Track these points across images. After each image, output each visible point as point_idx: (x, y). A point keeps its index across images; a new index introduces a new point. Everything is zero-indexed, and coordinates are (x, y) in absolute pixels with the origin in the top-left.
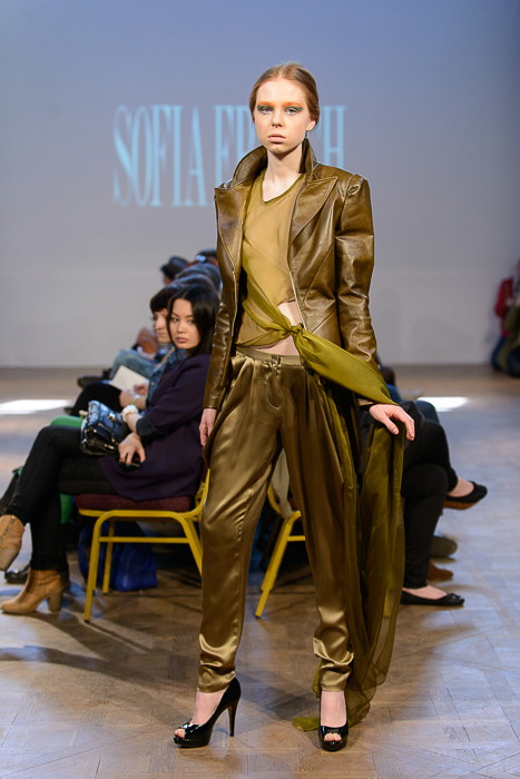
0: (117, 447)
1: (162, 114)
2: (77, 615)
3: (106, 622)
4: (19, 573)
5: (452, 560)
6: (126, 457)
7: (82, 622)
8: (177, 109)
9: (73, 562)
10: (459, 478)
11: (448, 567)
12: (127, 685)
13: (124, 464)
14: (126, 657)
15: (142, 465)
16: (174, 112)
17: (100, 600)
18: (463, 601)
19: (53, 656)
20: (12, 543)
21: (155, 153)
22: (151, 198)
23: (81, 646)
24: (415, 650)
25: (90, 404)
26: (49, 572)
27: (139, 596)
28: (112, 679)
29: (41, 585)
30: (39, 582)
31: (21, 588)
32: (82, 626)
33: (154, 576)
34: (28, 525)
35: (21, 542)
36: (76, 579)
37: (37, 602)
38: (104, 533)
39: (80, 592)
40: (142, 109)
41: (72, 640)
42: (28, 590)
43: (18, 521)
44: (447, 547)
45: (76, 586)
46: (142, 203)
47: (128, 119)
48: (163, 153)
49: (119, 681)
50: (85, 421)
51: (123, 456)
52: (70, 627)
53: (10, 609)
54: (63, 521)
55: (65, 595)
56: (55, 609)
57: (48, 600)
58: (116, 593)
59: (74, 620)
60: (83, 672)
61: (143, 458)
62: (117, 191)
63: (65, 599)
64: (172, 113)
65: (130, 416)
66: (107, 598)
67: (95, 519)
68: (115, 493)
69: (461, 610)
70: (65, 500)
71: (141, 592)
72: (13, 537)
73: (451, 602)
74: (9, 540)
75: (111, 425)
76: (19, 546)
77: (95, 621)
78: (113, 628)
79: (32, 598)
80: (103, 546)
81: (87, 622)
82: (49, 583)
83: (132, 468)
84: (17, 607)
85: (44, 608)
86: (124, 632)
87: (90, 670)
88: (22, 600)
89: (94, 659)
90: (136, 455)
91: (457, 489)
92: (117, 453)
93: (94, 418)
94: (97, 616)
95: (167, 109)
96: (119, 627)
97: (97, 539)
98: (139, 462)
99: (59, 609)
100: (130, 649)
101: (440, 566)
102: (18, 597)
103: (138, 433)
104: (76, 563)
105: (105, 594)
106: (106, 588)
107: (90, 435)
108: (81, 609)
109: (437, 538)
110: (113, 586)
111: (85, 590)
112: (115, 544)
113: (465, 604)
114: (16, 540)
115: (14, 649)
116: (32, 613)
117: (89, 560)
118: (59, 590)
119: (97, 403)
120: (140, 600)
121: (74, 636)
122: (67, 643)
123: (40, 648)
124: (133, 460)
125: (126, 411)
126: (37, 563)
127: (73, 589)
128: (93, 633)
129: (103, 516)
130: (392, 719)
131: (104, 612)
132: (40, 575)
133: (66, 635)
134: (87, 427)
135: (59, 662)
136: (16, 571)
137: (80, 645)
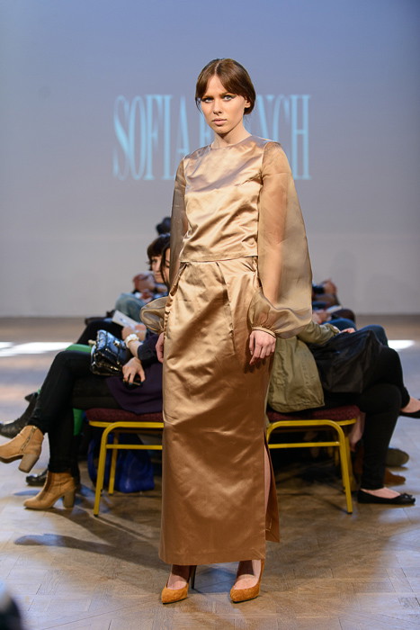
0: (121, 369)
1: (154, 101)
2: (87, 510)
3: (112, 516)
4: (38, 477)
5: (405, 469)
6: (129, 377)
7: (92, 516)
8: (168, 98)
9: (83, 469)
10: (411, 397)
11: (401, 474)
12: (132, 565)
13: (127, 383)
14: (130, 544)
15: (142, 384)
16: (164, 100)
17: (106, 499)
18: (414, 500)
19: (68, 542)
20: (33, 449)
21: (149, 135)
22: (145, 173)
23: (92, 535)
24: (373, 539)
25: (99, 332)
26: (64, 475)
27: (139, 496)
28: (119, 560)
29: (57, 485)
30: (55, 483)
31: (41, 489)
32: (91, 520)
33: (152, 480)
34: (46, 434)
35: (41, 448)
36: (86, 482)
37: (54, 500)
38: (110, 441)
39: (90, 493)
40: (138, 98)
41: (84, 530)
42: (46, 490)
43: (38, 431)
44: (400, 458)
45: (87, 488)
46: (137, 177)
47: (126, 107)
48: (155, 135)
49: (125, 562)
50: (94, 347)
51: (126, 376)
52: (82, 520)
53: (31, 505)
54: (76, 433)
55: (77, 495)
56: (69, 506)
57: (63, 498)
58: (120, 494)
59: (86, 514)
60: (94, 555)
61: (143, 379)
62: (116, 168)
63: (77, 497)
64: (163, 101)
65: (132, 343)
66: (112, 498)
67: (103, 429)
68: (119, 408)
69: (412, 507)
70: (77, 414)
71: (141, 493)
72: (34, 444)
73: (405, 500)
74: (32, 447)
75: (116, 350)
76: (39, 452)
77: (103, 515)
78: (118, 521)
79: (50, 496)
80: (109, 452)
81: (96, 516)
82: (64, 484)
83: (134, 386)
84: (38, 504)
85: (59, 505)
86: (127, 524)
87: (100, 553)
88: (41, 498)
89: (102, 545)
90: (137, 376)
91: (409, 406)
92: (121, 374)
93: (102, 344)
94: (104, 512)
95: (159, 98)
96: (124, 520)
97: (104, 446)
98: (139, 381)
99: (73, 506)
100: (133, 537)
101: (395, 473)
102: (38, 495)
103: (139, 358)
104: (86, 470)
105: (111, 495)
106: (111, 490)
107: (99, 358)
108: (91, 506)
109: (392, 449)
110: (117, 488)
111: (94, 492)
112: (119, 450)
113: (415, 503)
114: (37, 447)
115: (36, 536)
116: (50, 508)
117: (97, 468)
118: (72, 490)
119: (105, 332)
120: (141, 499)
121: (85, 527)
122: (80, 532)
123: (58, 536)
124: (135, 380)
125: (129, 339)
126: (54, 466)
127: (84, 491)
128: (101, 525)
129: (110, 426)
130: (355, 591)
131: (110, 509)
132: (57, 477)
133: (78, 526)
134: (96, 351)
135: (74, 547)
136: (36, 476)
137: (90, 534)
